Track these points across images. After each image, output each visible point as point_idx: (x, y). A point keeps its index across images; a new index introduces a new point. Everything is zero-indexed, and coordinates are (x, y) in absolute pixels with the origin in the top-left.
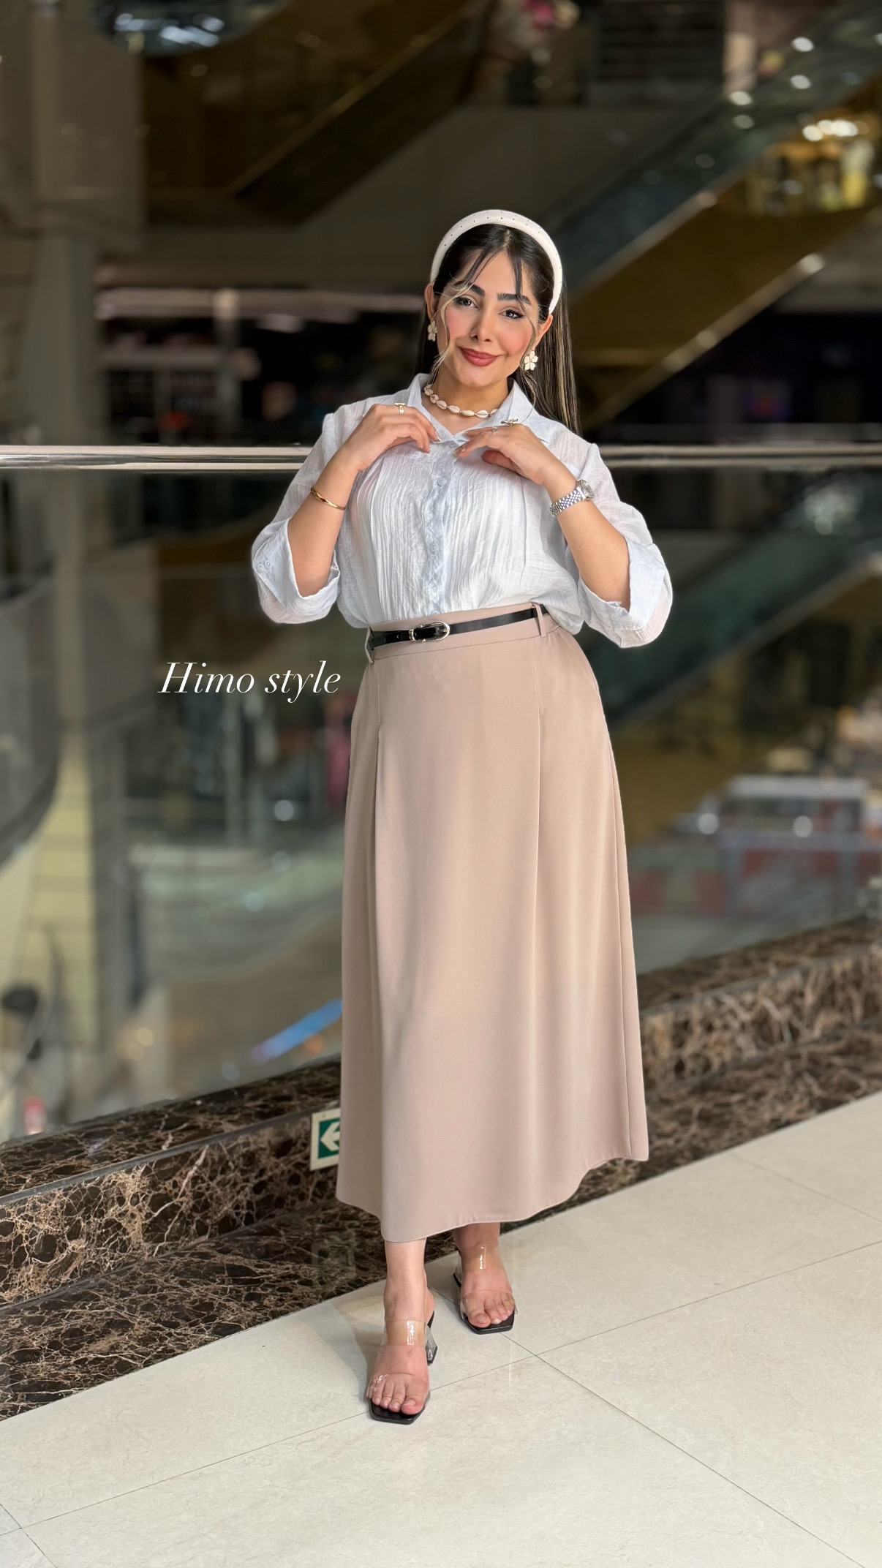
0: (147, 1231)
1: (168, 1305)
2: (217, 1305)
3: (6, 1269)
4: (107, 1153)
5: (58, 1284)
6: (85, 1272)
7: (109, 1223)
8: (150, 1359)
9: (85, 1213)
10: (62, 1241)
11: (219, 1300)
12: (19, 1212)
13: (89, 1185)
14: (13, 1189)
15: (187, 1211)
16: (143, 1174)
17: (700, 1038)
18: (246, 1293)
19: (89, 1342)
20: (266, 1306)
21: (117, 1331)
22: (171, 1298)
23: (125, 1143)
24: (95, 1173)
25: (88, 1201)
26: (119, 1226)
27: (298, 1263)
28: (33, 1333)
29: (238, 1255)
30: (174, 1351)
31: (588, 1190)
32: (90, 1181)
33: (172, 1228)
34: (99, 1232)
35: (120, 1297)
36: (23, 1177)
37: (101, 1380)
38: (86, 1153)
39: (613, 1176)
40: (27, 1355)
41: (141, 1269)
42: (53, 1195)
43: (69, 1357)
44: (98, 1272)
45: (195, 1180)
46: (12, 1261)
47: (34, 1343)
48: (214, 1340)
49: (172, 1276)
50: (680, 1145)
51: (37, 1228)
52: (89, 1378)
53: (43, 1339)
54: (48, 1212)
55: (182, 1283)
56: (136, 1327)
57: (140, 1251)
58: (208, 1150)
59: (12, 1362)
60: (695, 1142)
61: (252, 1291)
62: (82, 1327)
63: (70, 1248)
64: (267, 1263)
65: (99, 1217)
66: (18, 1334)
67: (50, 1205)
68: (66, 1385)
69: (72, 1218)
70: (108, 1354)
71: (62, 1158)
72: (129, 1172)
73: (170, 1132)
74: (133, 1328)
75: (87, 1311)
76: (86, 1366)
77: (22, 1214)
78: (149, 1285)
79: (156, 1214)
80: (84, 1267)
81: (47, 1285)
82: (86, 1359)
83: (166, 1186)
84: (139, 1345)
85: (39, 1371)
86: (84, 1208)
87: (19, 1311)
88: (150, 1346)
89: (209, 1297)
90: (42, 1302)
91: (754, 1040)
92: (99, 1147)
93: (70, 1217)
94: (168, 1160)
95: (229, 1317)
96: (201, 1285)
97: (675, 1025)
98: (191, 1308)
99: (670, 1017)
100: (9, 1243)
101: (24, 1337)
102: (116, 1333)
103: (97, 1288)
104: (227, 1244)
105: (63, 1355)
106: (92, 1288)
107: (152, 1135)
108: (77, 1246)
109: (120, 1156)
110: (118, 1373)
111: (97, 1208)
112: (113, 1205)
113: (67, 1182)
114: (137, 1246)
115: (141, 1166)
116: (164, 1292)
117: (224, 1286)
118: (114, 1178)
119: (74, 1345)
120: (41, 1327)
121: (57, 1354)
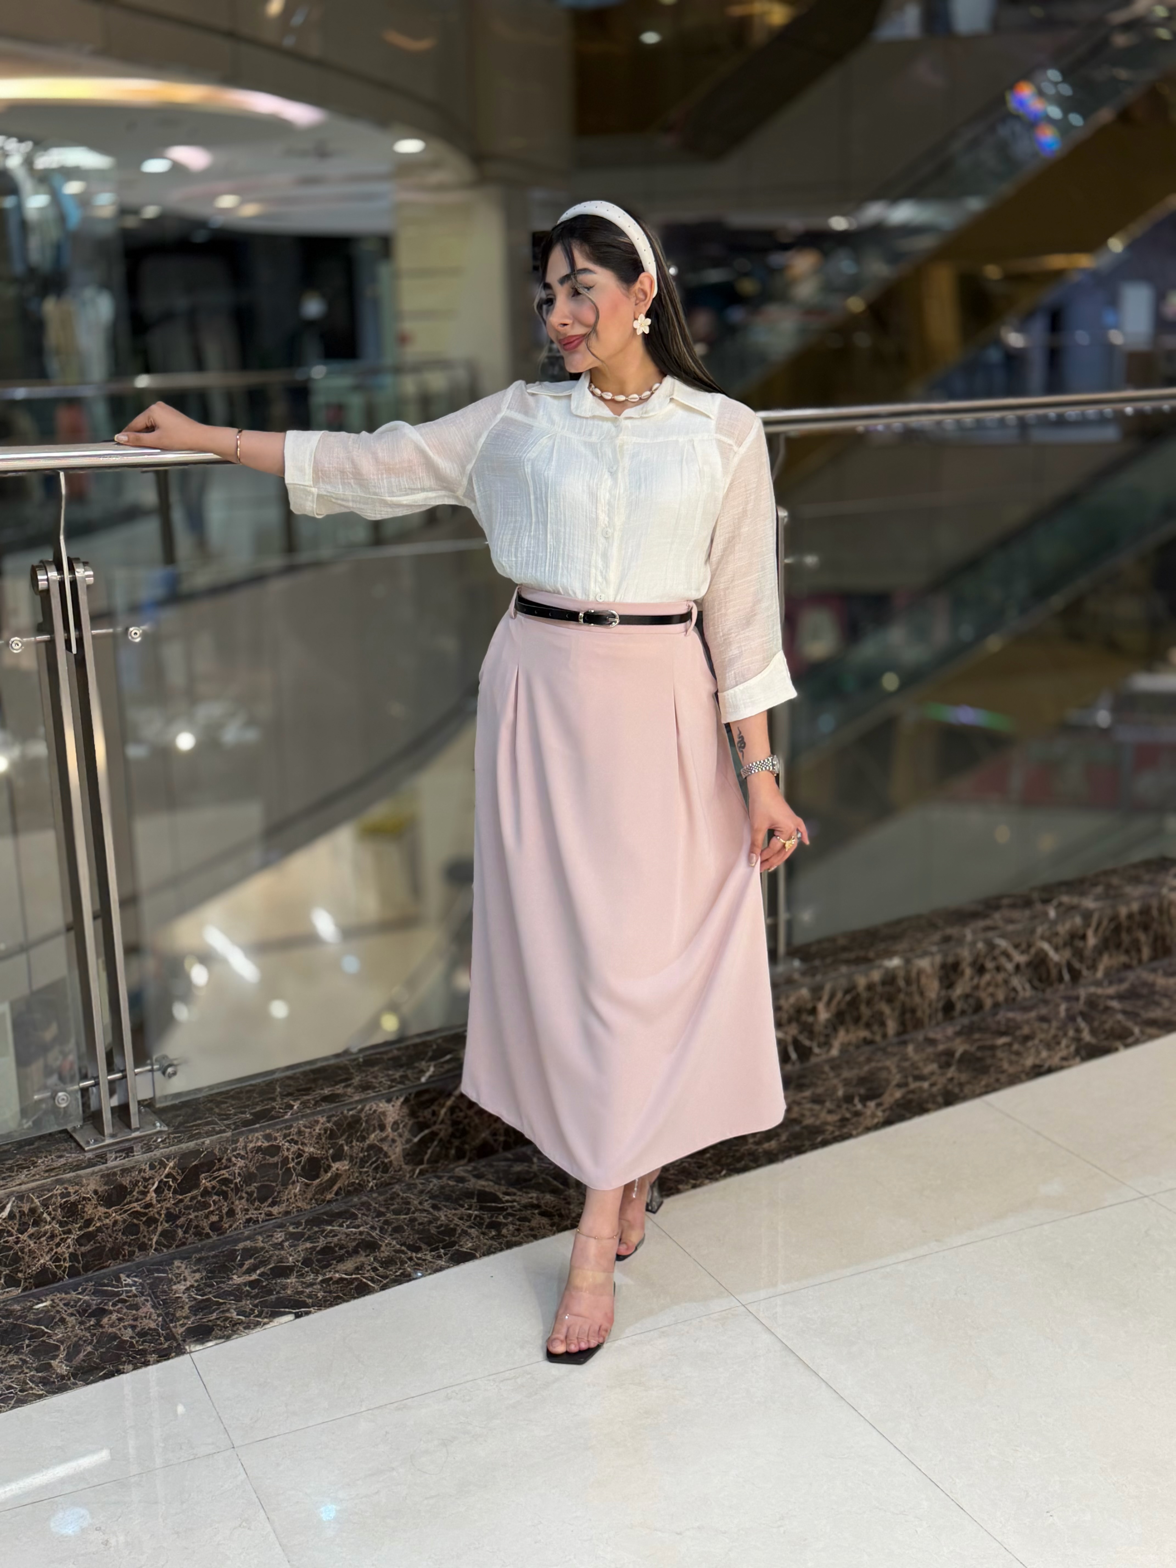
0: (408, 1155)
1: (416, 1228)
2: (459, 1231)
3: (274, 1187)
4: (372, 1082)
5: (323, 1201)
6: (349, 1191)
7: (371, 1147)
8: (388, 1283)
9: (348, 1138)
10: (327, 1163)
11: (463, 1225)
12: (285, 1136)
13: (351, 1113)
14: (280, 1115)
15: (446, 1137)
16: (403, 1103)
17: (972, 979)
18: (488, 1220)
19: (338, 1262)
20: (503, 1236)
21: (365, 1251)
22: (420, 1221)
23: (390, 1072)
24: (357, 1102)
25: (350, 1127)
26: (380, 1150)
27: (543, 1192)
28: (292, 1249)
29: (491, 1181)
30: (409, 1275)
31: (833, 1132)
32: (351, 1110)
33: (432, 1153)
34: (361, 1155)
35: (377, 1216)
36: (292, 1102)
37: (340, 1301)
38: (353, 1081)
39: (861, 1119)
40: (283, 1271)
41: (401, 1190)
42: (317, 1122)
43: (317, 1276)
44: (361, 1191)
45: (452, 1110)
46: (280, 1180)
47: (291, 1259)
48: (448, 1267)
49: (427, 1198)
50: (935, 1089)
51: (302, 1150)
52: (329, 1298)
54: (313, 1137)
55: (435, 1207)
56: (382, 1249)
57: (401, 1173)
59: (266, 1277)
60: (950, 1087)
61: (494, 1219)
62: (336, 1245)
63: (334, 1169)
64: (514, 1190)
65: (361, 1142)
66: (279, 1249)
67: (314, 1130)
68: (307, 1304)
69: (335, 1143)
70: (352, 1275)
71: (332, 1086)
72: (389, 1101)
73: (433, 1063)
74: (379, 1249)
75: (344, 1229)
76: (329, 1285)
77: (288, 1138)
78: (404, 1206)
79: (416, 1140)
80: (348, 1186)
81: (313, 1201)
82: (331, 1279)
83: (425, 1114)
84: (381, 1267)
85: (287, 1287)
86: (347, 1134)
87: (285, 1225)
88: (390, 1268)
89: (455, 1222)
90: (306, 1218)
91: (1030, 981)
92: (367, 1076)
93: (334, 1141)
94: (426, 1091)
95: (467, 1245)
96: (451, 1210)
97: (943, 966)
98: (435, 1233)
99: (938, 959)
100: (275, 1165)
101: (282, 1252)
102: (364, 1254)
103: (358, 1207)
104: (483, 1169)
105: (313, 1273)
106: (354, 1206)
107: (416, 1065)
108: (341, 1167)
109: (381, 1086)
110: (356, 1295)
111: (359, 1134)
112: (374, 1131)
113: (331, 1109)
114: (397, 1169)
115: (401, 1096)
116: (416, 1215)
117: (470, 1212)
118: (374, 1107)
119: (325, 1263)
120: (300, 1242)
121: (307, 1272)
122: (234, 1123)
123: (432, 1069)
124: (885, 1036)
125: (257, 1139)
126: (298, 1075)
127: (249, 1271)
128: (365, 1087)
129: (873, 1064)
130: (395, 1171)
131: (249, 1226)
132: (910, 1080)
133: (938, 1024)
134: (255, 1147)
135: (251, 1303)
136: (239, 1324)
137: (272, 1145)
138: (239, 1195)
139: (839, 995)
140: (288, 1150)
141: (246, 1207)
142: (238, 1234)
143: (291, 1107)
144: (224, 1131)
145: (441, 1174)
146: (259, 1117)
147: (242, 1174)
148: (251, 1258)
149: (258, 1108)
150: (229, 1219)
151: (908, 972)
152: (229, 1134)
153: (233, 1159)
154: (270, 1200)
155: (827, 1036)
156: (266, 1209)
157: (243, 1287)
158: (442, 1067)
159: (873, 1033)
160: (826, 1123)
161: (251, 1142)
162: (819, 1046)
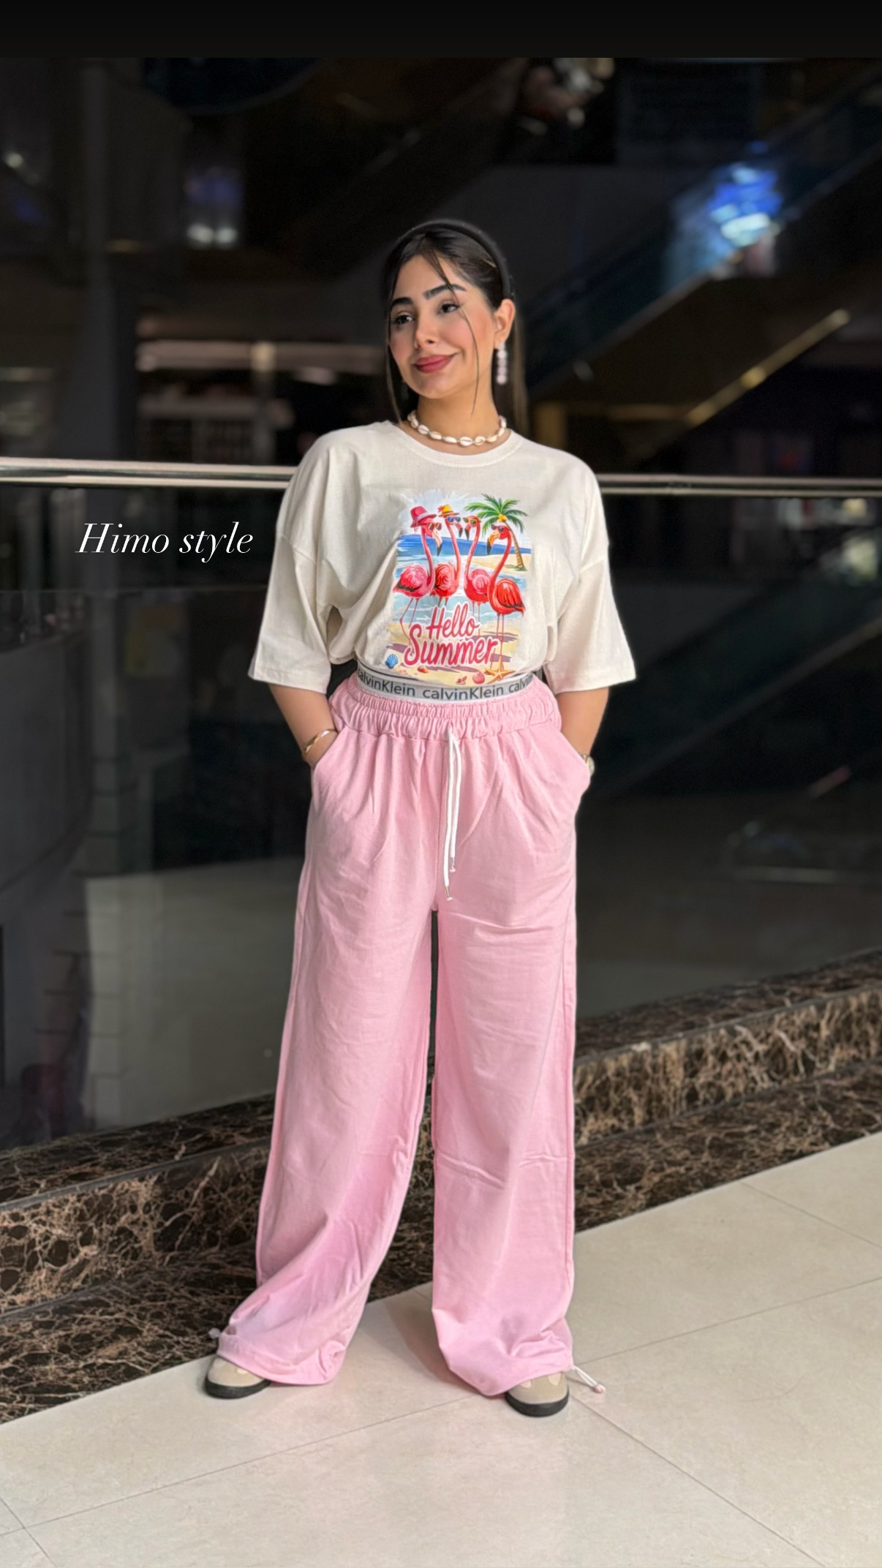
0: (159, 1240)
1: (177, 1313)
3: (17, 1273)
4: (121, 1161)
5: (69, 1289)
6: (96, 1279)
7: (122, 1230)
8: (158, 1366)
9: (99, 1218)
10: (75, 1247)
12: (33, 1216)
14: (27, 1193)
15: (198, 1221)
16: (156, 1183)
17: (714, 1067)
19: (99, 1347)
21: (126, 1337)
22: (180, 1307)
23: (138, 1152)
24: (109, 1180)
25: (100, 1208)
26: (131, 1234)
28: (44, 1337)
31: (598, 1214)
32: (103, 1188)
33: (183, 1238)
34: (110, 1239)
35: (131, 1304)
36: (37, 1181)
37: (108, 1385)
38: (100, 1160)
39: (623, 1202)
40: (36, 1358)
41: (152, 1278)
42: (67, 1201)
43: (78, 1362)
44: (109, 1279)
45: (206, 1191)
46: (25, 1264)
47: (44, 1347)
49: (182, 1285)
50: (692, 1173)
51: (50, 1232)
52: (96, 1383)
53: (53, 1343)
54: (61, 1217)
55: (192, 1293)
56: (145, 1333)
57: (151, 1260)
58: (220, 1161)
60: (706, 1171)
62: (92, 1332)
63: (82, 1254)
65: (111, 1224)
66: (29, 1338)
67: (64, 1210)
68: (73, 1388)
69: (85, 1225)
70: (116, 1359)
71: (77, 1165)
72: (142, 1180)
73: (183, 1143)
74: (141, 1334)
75: (97, 1316)
76: (94, 1370)
77: (37, 1219)
78: (159, 1294)
79: (167, 1224)
80: (96, 1273)
82: (94, 1364)
83: (178, 1196)
84: (148, 1351)
85: (48, 1374)
86: (97, 1215)
87: (30, 1315)
88: (158, 1352)
90: (53, 1307)
91: (768, 1072)
92: (113, 1155)
93: (83, 1223)
94: (180, 1170)
96: (211, 1295)
97: (688, 1054)
99: (684, 1043)
100: (22, 1248)
101: (34, 1341)
102: (125, 1340)
103: (108, 1295)
104: (236, 1256)
105: (72, 1359)
106: (104, 1294)
107: (166, 1144)
108: (89, 1252)
109: (131, 1165)
110: (125, 1379)
111: (109, 1215)
112: (125, 1212)
113: (81, 1188)
114: (147, 1255)
115: (154, 1174)
116: (173, 1301)
118: (127, 1186)
119: (83, 1349)
120: (51, 1330)
121: (66, 1359)
123: (183, 1148)
124: (632, 1124)
125: (4, 1219)
128: (115, 1166)
129: (624, 1151)
130: (145, 1258)
132: (665, 1165)
133: (682, 1112)
135: (10, 1390)
137: (19, 1226)
139: (590, 1078)
143: (38, 1186)
145: (193, 1262)
146: (4, 1195)
149: (1, 1187)
151: (655, 1058)
154: (14, 1287)
158: (193, 1146)
159: (620, 1120)
160: (590, 1206)
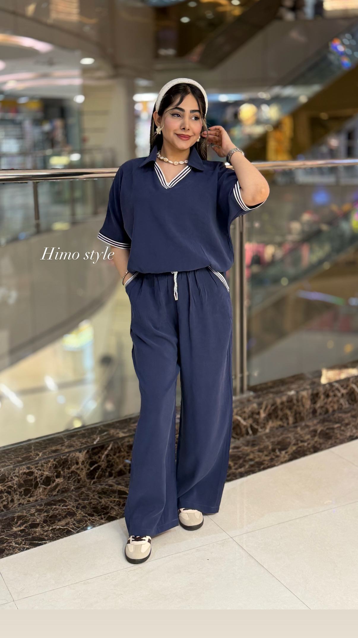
0: (88, 475)
1: (92, 506)
2: (110, 508)
3: (30, 489)
4: (73, 444)
5: (52, 495)
6: (63, 491)
7: (72, 472)
8: (80, 530)
9: (63, 467)
10: (54, 479)
11: (112, 505)
12: (36, 467)
14: (34, 458)
15: (104, 468)
16: (86, 453)
17: (324, 400)
19: (58, 521)
21: (70, 516)
22: (93, 503)
23: (81, 440)
25: (63, 463)
26: (77, 473)
28: (38, 516)
29: (124, 486)
31: (267, 464)
32: (64, 456)
33: (98, 474)
34: (68, 475)
35: (75, 502)
36: (39, 453)
37: (59, 538)
38: (65, 444)
39: (279, 458)
40: (34, 525)
41: (85, 490)
42: (50, 461)
43: (49, 527)
44: (68, 491)
45: (107, 456)
46: (33, 486)
47: (38, 520)
48: (106, 523)
49: (96, 494)
50: (310, 446)
51: (43, 473)
52: (54, 537)
54: (47, 467)
55: (100, 498)
56: (78, 515)
57: (85, 483)
58: (113, 444)
59: (28, 528)
60: (316, 445)
62: (57, 514)
63: (57, 481)
65: (68, 470)
66: (33, 516)
67: (48, 465)
68: (45, 539)
70: (64, 527)
71: (56, 446)
72: (80, 452)
73: (99, 436)
74: (76, 516)
75: (61, 507)
76: (55, 531)
77: (37, 468)
78: (86, 497)
79: (92, 469)
80: (63, 489)
81: (48, 495)
82: (55, 528)
83: (95, 458)
84: (77, 523)
85: (37, 532)
86: (62, 466)
87: (35, 506)
88: (81, 524)
89: (108, 504)
90: (45, 503)
91: (348, 401)
92: (71, 441)
93: (57, 469)
94: (96, 448)
95: (114, 513)
96: (106, 498)
97: (312, 394)
98: (100, 508)
99: (310, 392)
100: (32, 480)
101: (35, 517)
102: (69, 518)
103: (67, 498)
104: (120, 481)
105: (47, 526)
106: (65, 497)
107: (92, 436)
108: (59, 481)
109: (77, 446)
110: (66, 535)
111: (67, 466)
112: (74, 465)
113: (55, 456)
114: (84, 481)
115: (85, 450)
116: (91, 501)
117: (115, 499)
119: (53, 522)
120: (42, 513)
121: (45, 526)
122: (14, 462)
123: (99, 438)
124: (288, 424)
125: (24, 469)
126: (41, 442)
127: (20, 526)
128: (70, 446)
129: (284, 436)
130: (83, 482)
131: (20, 506)
132: (299, 442)
133: (310, 419)
134: (23, 472)
135: (21, 539)
136: (16, 548)
137: (30, 472)
138: (16, 493)
139: (269, 407)
140: (37, 473)
141: (19, 498)
142: (15, 510)
143: (38, 455)
144: (9, 465)
145: (102, 483)
146: (24, 459)
147: (17, 484)
148: (21, 520)
149: (24, 456)
150: (12, 503)
151: (298, 397)
152: (12, 466)
153: (14, 477)
154: (29, 495)
155: (264, 424)
156: (28, 499)
157: (18, 532)
158: (103, 437)
159: (283, 423)
160: (264, 460)
161: (21, 470)
162: (261, 428)
